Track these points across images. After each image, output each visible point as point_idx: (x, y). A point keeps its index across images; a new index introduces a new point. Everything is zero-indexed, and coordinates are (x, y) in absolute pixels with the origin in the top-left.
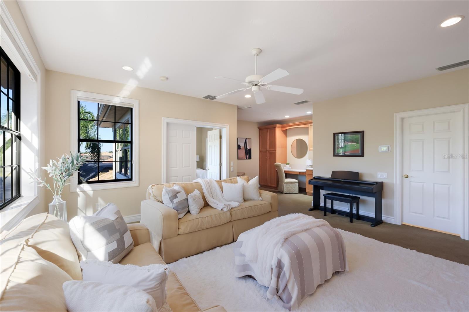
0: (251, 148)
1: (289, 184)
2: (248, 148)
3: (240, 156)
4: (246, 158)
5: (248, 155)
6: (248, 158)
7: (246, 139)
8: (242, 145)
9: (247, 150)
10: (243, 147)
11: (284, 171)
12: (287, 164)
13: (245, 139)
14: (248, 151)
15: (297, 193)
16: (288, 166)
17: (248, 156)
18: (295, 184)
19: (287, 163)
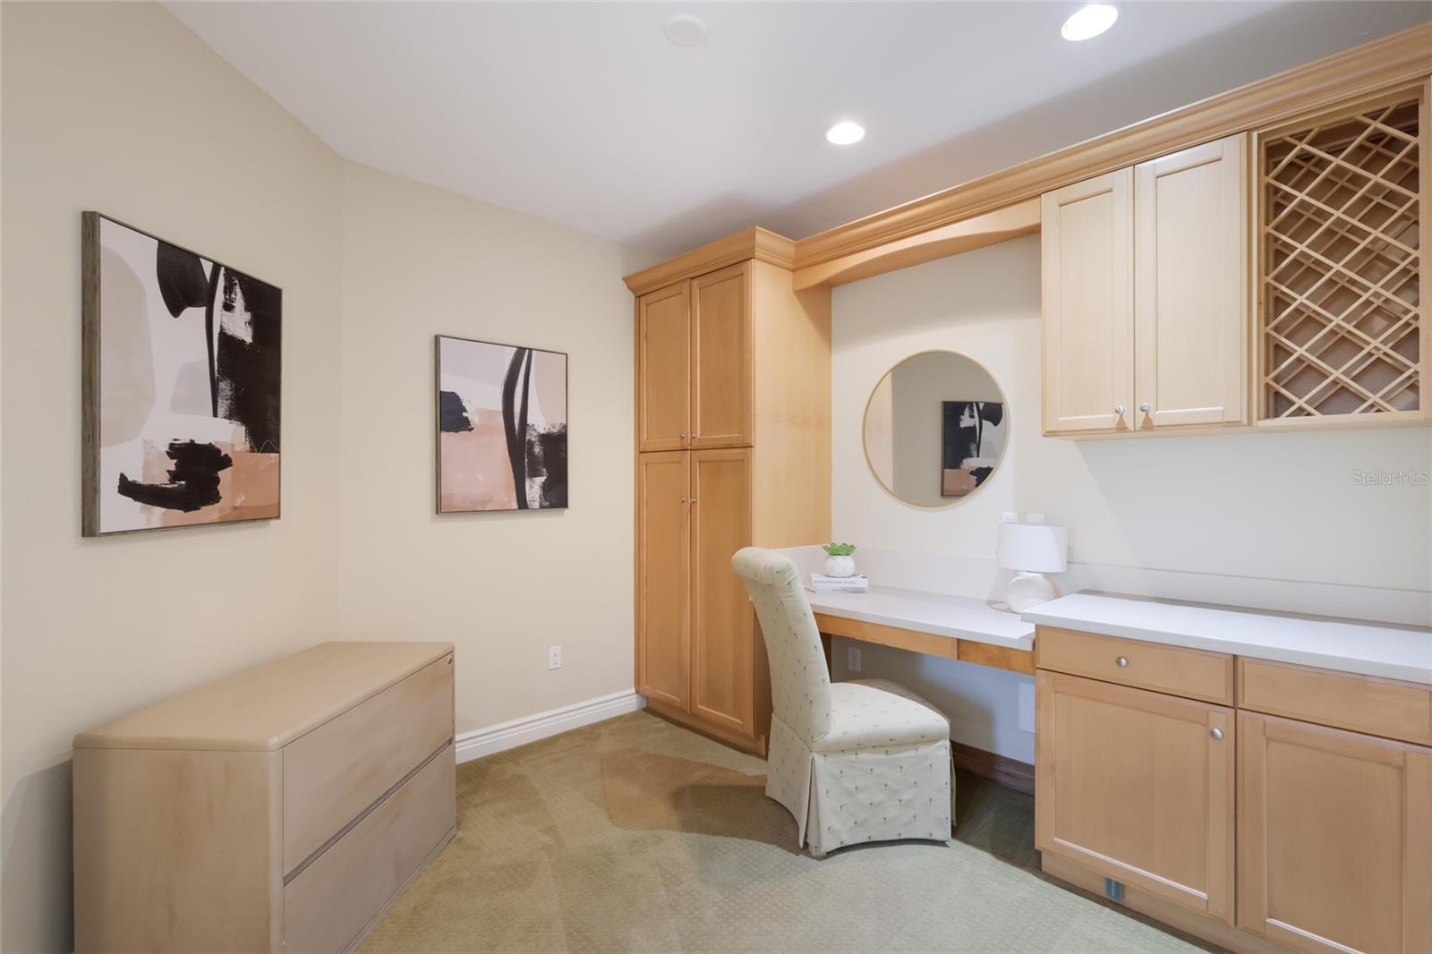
0: (565, 427)
1: (863, 756)
2: (540, 421)
3: (452, 485)
4: (523, 504)
5: (540, 480)
6: (536, 505)
7: (521, 351)
8: (482, 401)
9: (531, 436)
10: (491, 413)
11: (819, 617)
12: (835, 552)
13: (510, 354)
14: (537, 449)
15: (938, 836)
16: (844, 564)
17: (534, 488)
18: (924, 750)
19: (838, 541)
